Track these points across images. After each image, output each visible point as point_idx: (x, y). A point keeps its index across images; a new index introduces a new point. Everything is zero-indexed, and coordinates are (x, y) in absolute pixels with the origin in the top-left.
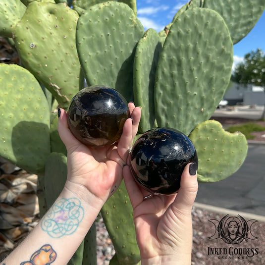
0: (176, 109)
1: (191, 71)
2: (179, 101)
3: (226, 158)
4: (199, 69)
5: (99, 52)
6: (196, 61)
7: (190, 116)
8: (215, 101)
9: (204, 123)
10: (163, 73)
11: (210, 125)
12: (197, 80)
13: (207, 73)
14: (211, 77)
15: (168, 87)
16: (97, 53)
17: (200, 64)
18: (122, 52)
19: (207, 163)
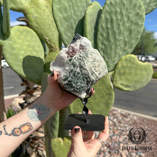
0: (109, 48)
1: (119, 25)
2: (111, 43)
3: (139, 77)
4: (124, 24)
5: (65, 15)
6: (122, 19)
7: (118, 52)
8: (133, 43)
9: (126, 56)
10: (102, 26)
11: (130, 57)
12: (122, 31)
13: (129, 26)
14: (131, 29)
15: (105, 35)
16: (64, 15)
17: (124, 21)
18: (78, 15)
19: (128, 80)
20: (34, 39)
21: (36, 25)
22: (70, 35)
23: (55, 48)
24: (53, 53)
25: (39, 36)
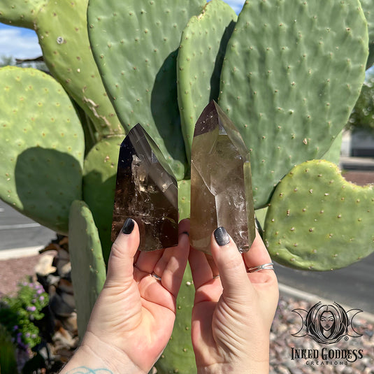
0: (254, 138)
1: (285, 71)
2: (260, 123)
3: (345, 229)
4: (299, 68)
5: (125, 40)
6: (294, 54)
7: (281, 151)
8: (331, 126)
9: (304, 164)
10: (232, 74)
11: (316, 168)
12: (294, 87)
13: (315, 75)
14: (323, 82)
15: (242, 100)
16: (122, 43)
17: (302, 59)
18: (165, 40)
19: (309, 236)
20: (55, 103)
21: (63, 64)
22: (140, 99)
23: (114, 131)
24: (108, 143)
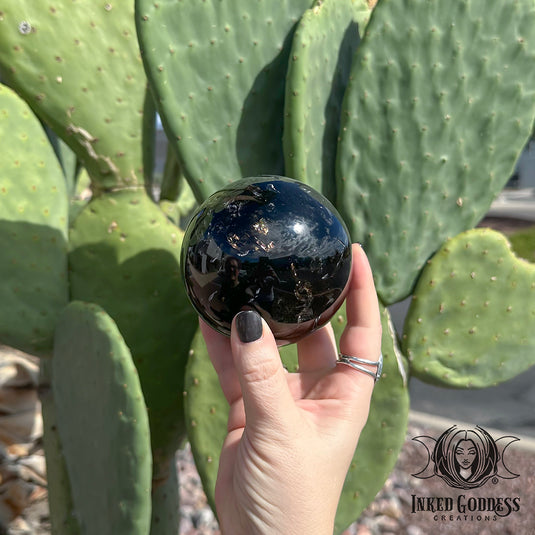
0: (391, 200)
1: (436, 98)
2: (401, 177)
3: (517, 326)
4: (457, 95)
5: (195, 42)
6: (450, 74)
7: (428, 218)
8: (493, 179)
9: (464, 236)
10: (362, 102)
11: (481, 241)
12: (449, 124)
13: (478, 105)
14: (486, 115)
15: (375, 140)
16: (191, 46)
17: (460, 82)
18: (255, 44)
19: (469, 339)
20: (20, 135)
21: (31, 69)
22: (218, 138)
23: (124, 181)
24: (113, 201)
25: (46, 121)
